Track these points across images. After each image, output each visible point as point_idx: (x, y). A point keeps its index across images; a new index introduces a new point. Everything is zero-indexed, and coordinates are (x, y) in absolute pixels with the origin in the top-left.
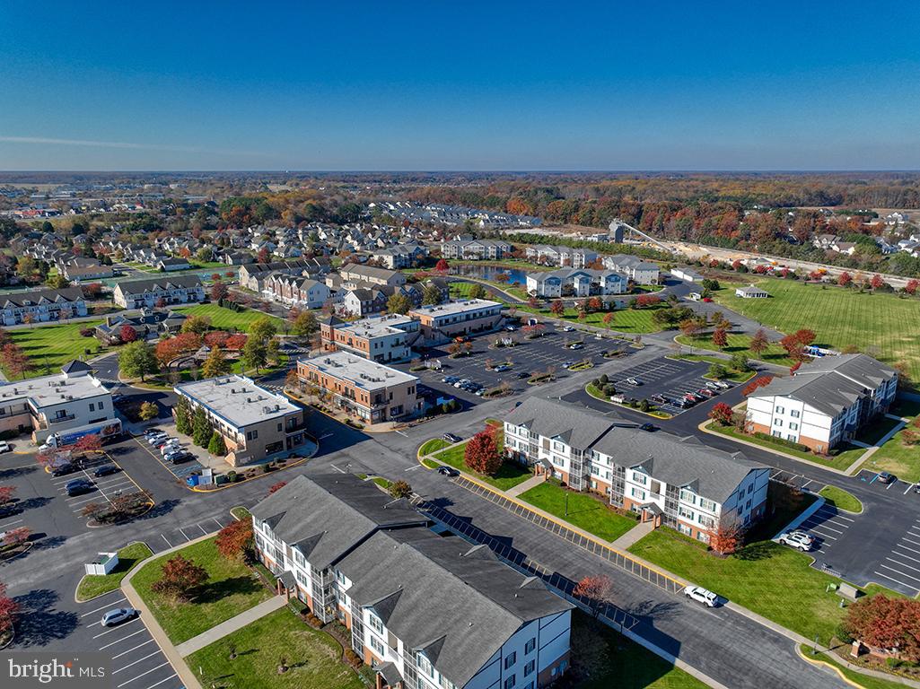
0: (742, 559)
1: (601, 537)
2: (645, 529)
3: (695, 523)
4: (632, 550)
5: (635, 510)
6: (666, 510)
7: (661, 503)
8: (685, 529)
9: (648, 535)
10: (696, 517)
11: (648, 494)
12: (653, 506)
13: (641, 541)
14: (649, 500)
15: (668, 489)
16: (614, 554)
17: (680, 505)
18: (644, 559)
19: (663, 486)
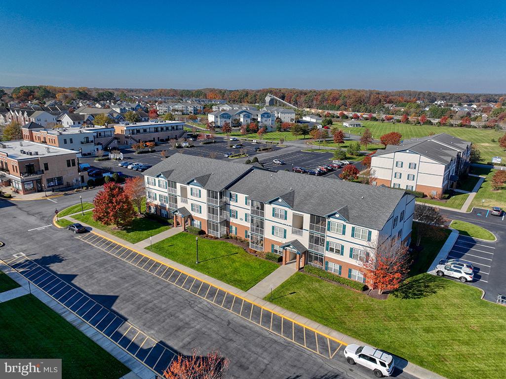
0: (404, 297)
1: (234, 285)
2: (287, 271)
3: (345, 258)
4: (272, 298)
5: (276, 251)
6: (311, 246)
7: (304, 240)
8: (333, 268)
9: (291, 278)
10: (347, 252)
11: (289, 230)
12: (296, 243)
13: (282, 286)
14: (291, 237)
15: (312, 221)
16: (248, 306)
17: (327, 239)
18: (287, 308)
19: (307, 218)
